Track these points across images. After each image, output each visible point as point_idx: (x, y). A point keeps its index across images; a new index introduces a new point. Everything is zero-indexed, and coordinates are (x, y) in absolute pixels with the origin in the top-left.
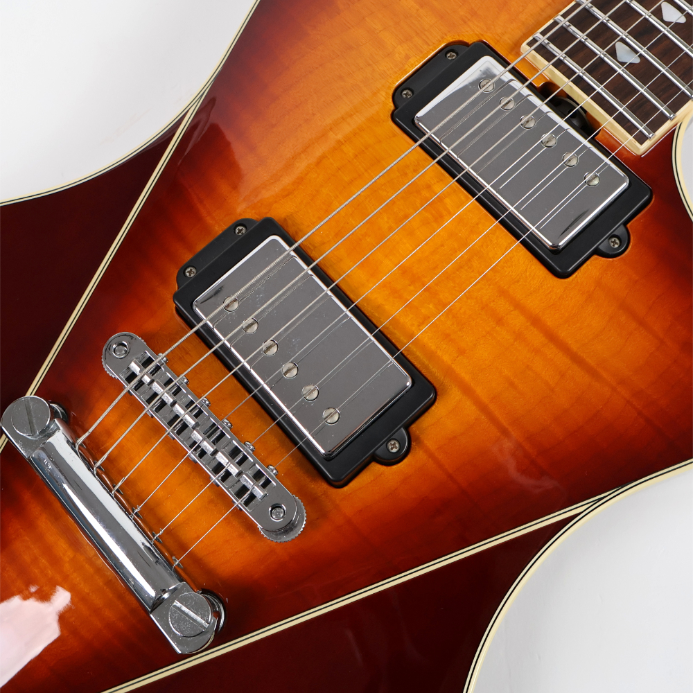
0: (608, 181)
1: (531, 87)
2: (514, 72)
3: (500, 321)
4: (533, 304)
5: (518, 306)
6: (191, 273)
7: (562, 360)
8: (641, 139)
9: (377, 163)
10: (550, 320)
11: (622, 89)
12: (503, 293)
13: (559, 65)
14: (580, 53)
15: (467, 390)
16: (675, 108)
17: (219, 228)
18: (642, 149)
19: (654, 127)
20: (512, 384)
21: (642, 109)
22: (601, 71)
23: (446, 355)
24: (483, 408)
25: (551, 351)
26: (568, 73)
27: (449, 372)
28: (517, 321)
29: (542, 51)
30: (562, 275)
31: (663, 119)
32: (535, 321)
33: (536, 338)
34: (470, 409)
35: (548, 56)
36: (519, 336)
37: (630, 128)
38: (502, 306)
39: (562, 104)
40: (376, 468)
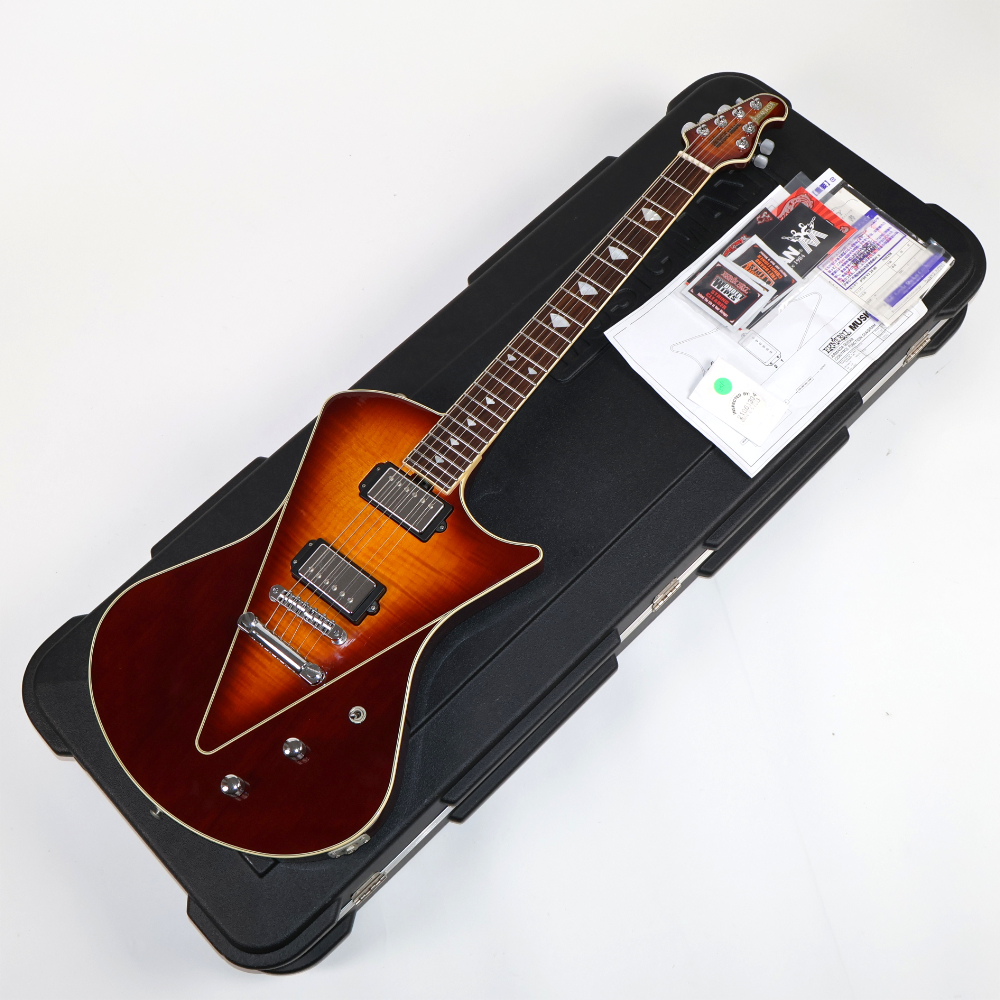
0: (436, 507)
1: (407, 476)
2: (401, 472)
3: (405, 561)
4: (416, 553)
5: (411, 555)
6: (295, 562)
7: (427, 570)
8: (446, 489)
9: (356, 512)
10: (422, 558)
11: (437, 472)
12: (405, 551)
13: (416, 467)
14: (422, 462)
15: (397, 586)
16: (457, 476)
17: (302, 544)
18: (448, 493)
19: (450, 484)
20: (411, 581)
21: (446, 479)
22: (429, 466)
23: (388, 575)
24: (403, 591)
25: (424, 568)
26: (419, 469)
27: (390, 581)
28: (411, 559)
29: (409, 463)
30: (424, 542)
31: (453, 481)
32: (417, 559)
33: (418, 564)
34: (398, 592)
35: (411, 464)
36: (412, 565)
37: (442, 486)
38: (405, 556)
39: (417, 479)
40: (368, 617)
